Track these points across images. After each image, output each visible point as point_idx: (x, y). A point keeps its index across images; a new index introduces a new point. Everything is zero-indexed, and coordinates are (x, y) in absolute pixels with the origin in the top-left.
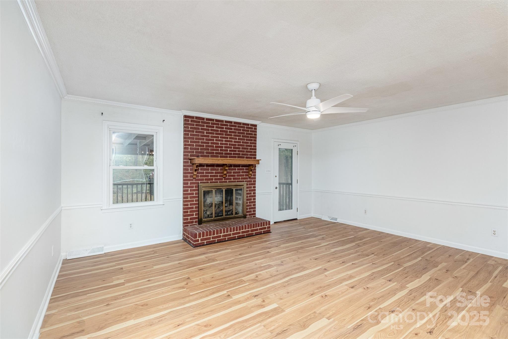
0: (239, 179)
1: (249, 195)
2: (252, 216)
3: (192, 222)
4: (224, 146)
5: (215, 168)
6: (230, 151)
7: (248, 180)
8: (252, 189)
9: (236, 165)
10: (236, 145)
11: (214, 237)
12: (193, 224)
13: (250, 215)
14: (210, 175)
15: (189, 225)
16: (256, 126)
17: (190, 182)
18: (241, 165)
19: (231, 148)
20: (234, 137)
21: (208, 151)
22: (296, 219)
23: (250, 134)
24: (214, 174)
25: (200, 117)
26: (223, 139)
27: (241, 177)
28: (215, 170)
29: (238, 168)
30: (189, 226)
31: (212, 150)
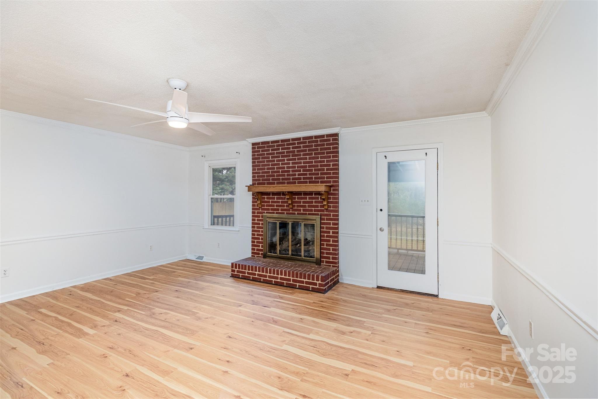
0: (311, 210)
1: (327, 234)
2: (331, 265)
3: (258, 254)
4: (291, 169)
5: (282, 196)
6: (299, 175)
7: (325, 213)
8: (331, 227)
9: (306, 192)
10: (306, 167)
11: (249, 272)
12: (259, 256)
13: (327, 262)
14: (276, 205)
15: (256, 255)
17: (257, 212)
18: (314, 192)
19: (300, 171)
20: (304, 157)
21: (274, 178)
22: (437, 296)
23: (326, 149)
24: (280, 204)
25: (265, 142)
26: (290, 162)
27: (313, 209)
28: (282, 198)
29: (310, 196)
30: (256, 257)
31: (278, 176)
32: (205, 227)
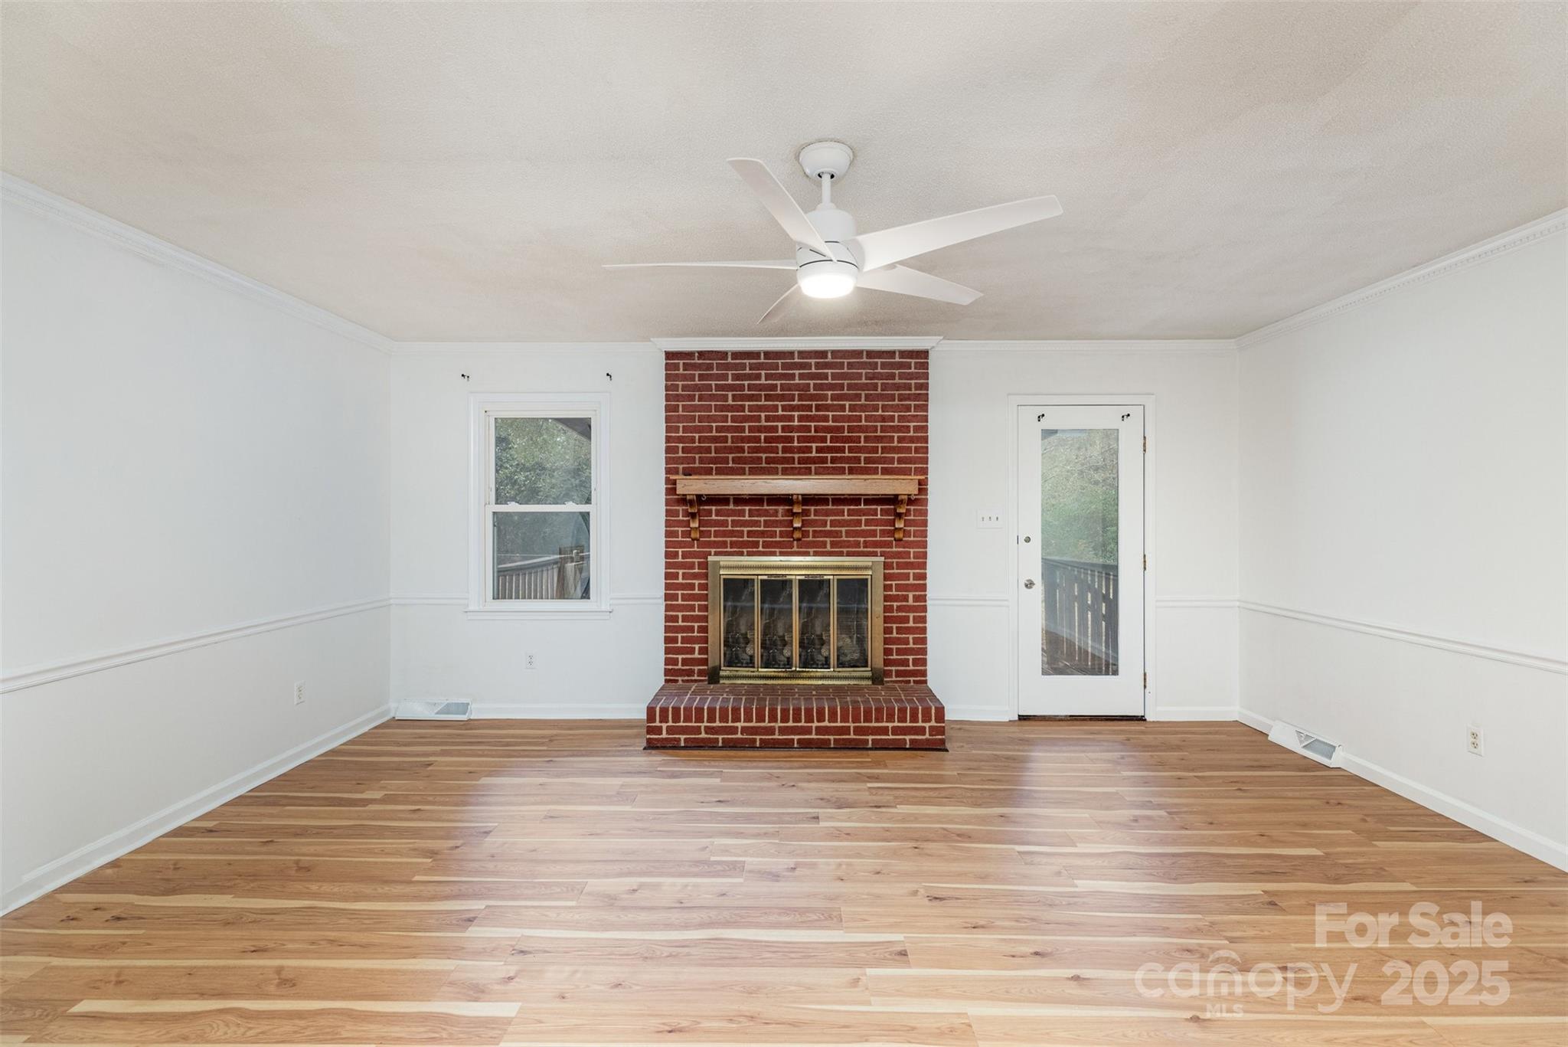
0: (857, 544)
1: (899, 604)
2: (912, 679)
3: (690, 673)
4: (796, 435)
5: (766, 507)
6: (819, 450)
7: (894, 549)
8: (911, 584)
9: (842, 497)
10: (841, 429)
12: (693, 678)
13: (899, 674)
14: (749, 532)
15: (680, 679)
16: (924, 354)
17: (682, 552)
18: (863, 497)
19: (824, 439)
20: (835, 403)
21: (742, 455)
22: (1141, 719)
23: (898, 387)
24: (762, 528)
25: (712, 351)
26: (793, 413)
27: (862, 539)
28: (766, 513)
29: (852, 507)
30: (680, 682)
31: (753, 450)
32: (471, 608)
